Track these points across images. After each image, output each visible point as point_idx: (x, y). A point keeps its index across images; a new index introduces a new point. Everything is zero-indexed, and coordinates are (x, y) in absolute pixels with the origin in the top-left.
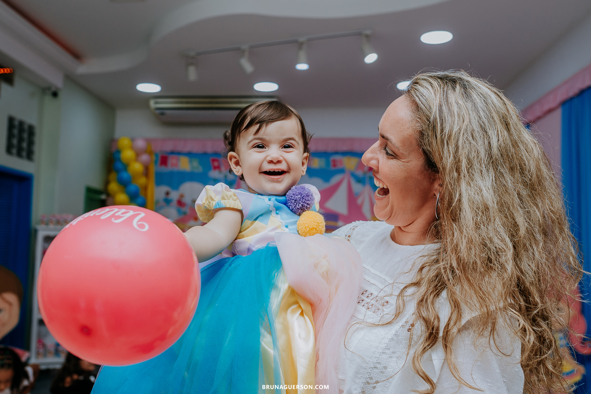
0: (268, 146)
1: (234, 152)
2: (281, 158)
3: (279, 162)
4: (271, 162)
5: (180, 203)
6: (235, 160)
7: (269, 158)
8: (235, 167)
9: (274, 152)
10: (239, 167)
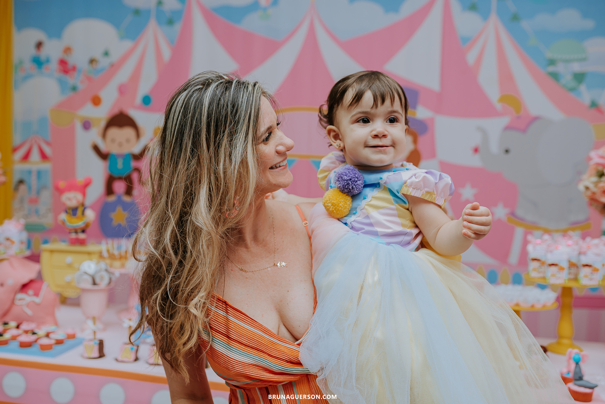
0: (373, 120)
1: (333, 125)
2: (386, 133)
3: (385, 136)
4: (376, 136)
5: (65, 67)
6: (334, 133)
7: (374, 133)
8: (334, 141)
9: (379, 125)
10: (338, 141)
